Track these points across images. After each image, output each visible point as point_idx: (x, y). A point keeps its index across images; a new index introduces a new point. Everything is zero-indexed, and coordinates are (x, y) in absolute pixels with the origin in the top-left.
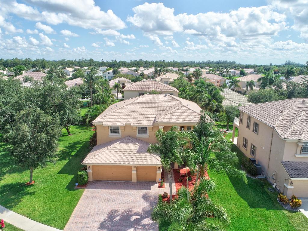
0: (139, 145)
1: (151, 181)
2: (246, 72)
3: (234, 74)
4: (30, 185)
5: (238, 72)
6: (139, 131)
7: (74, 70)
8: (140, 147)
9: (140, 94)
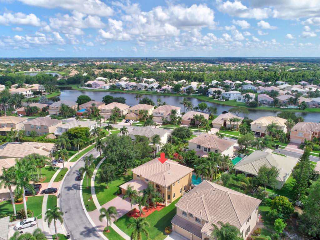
4: (106, 188)
6: (146, 180)
7: (215, 92)
8: (140, 187)
9: (198, 146)
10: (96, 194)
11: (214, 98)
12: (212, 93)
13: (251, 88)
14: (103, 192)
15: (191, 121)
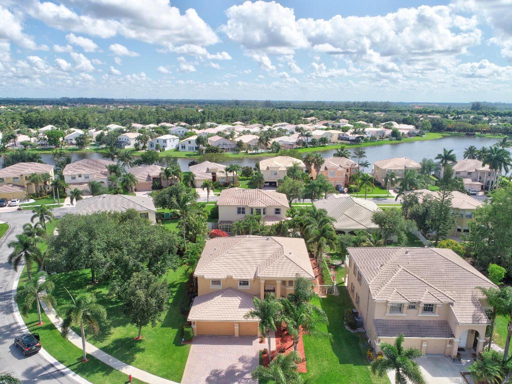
0: (241, 299)
1: (253, 336)
2: (401, 131)
3: (382, 136)
4: (140, 341)
5: (388, 132)
6: (240, 284)
7: (138, 138)
8: (242, 302)
9: (239, 209)
10: (129, 364)
11: (138, 150)
12: (129, 142)
13: (181, 132)
14: (143, 350)
15: (154, 182)
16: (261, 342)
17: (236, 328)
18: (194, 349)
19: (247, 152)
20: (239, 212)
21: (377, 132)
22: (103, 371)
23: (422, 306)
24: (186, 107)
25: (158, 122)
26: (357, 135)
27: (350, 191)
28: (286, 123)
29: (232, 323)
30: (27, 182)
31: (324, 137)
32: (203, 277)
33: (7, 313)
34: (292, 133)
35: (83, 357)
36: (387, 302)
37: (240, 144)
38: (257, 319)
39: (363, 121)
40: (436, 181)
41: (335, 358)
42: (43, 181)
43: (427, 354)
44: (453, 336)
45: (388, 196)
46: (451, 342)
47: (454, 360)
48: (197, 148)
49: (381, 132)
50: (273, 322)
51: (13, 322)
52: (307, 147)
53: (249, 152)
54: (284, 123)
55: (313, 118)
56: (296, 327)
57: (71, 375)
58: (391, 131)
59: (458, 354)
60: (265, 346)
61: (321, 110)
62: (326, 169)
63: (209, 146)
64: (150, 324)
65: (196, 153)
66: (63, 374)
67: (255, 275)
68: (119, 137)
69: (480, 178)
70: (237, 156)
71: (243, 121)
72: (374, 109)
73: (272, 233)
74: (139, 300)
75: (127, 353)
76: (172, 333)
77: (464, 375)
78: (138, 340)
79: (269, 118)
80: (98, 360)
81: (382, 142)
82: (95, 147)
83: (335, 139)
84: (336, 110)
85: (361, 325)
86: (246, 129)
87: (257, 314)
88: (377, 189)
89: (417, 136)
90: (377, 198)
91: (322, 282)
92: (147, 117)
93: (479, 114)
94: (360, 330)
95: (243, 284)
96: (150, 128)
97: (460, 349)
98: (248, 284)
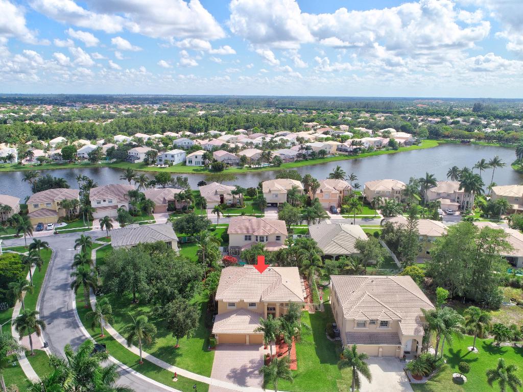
0: (250, 317)
1: (259, 344)
2: (398, 141)
3: (380, 146)
4: (177, 348)
5: (386, 141)
6: (250, 305)
7: (148, 154)
8: (251, 319)
9: (246, 236)
10: (173, 365)
11: (148, 164)
12: (138, 157)
13: (187, 144)
14: (181, 355)
15: (169, 205)
16: (265, 348)
17: (248, 338)
18: (218, 354)
19: (250, 167)
20: (246, 239)
21: (375, 142)
22: (155, 370)
23: (379, 322)
24: (187, 107)
25: (163, 131)
26: (355, 147)
27: (342, 212)
28: (288, 132)
29: (244, 336)
30: (59, 207)
31: (324, 149)
32: (222, 301)
33: (75, 328)
34: (293, 144)
35: (140, 360)
36: (354, 320)
37: (244, 159)
38: (262, 333)
39: (363, 127)
40: (420, 201)
41: (318, 360)
42: (73, 206)
43: (383, 356)
44: (400, 343)
45: (375, 217)
46: (399, 347)
47: (401, 360)
48: (203, 163)
49: (378, 142)
50: (273, 335)
51: (81, 335)
52: (306, 160)
53: (252, 167)
54: (285, 132)
55: (315, 123)
56: (290, 338)
57: (133, 372)
58: (388, 140)
59: (404, 356)
60: (268, 351)
61: (323, 111)
62: (321, 191)
63: (215, 161)
64: (186, 337)
65: (202, 168)
66: (128, 372)
67: (261, 299)
68: (129, 152)
69: (458, 198)
70: (241, 171)
71: (246, 128)
72: (376, 110)
73: (273, 259)
74: (179, 320)
75: (170, 357)
76: (200, 342)
77: (405, 370)
78: (176, 348)
79: (271, 125)
80: (150, 363)
81: (379, 152)
82: (107, 161)
83: (333, 150)
84: (338, 110)
85: (339, 335)
86: (249, 141)
87: (263, 329)
88: (366, 209)
89: (414, 144)
90: (366, 219)
91: (312, 301)
92: (152, 126)
93: (479, 116)
94: (337, 339)
95: (252, 305)
96: (156, 138)
97: (406, 352)
98: (255, 305)
